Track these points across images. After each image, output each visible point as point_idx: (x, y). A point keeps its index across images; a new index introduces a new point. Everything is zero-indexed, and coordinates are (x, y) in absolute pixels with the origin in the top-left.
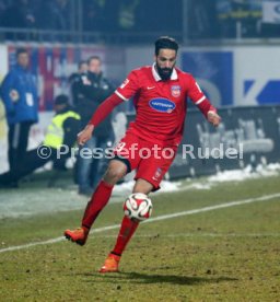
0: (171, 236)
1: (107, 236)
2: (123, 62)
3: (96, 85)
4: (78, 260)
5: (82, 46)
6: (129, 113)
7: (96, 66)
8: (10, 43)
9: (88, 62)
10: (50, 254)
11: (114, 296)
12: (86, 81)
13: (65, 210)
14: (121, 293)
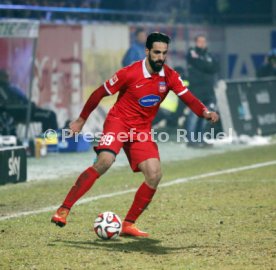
0: (264, 181)
1: (211, 181)
2: (223, 39)
3: (202, 58)
4: (188, 200)
5: (189, 26)
6: (228, 81)
7: (202, 42)
8: (131, 24)
9: (196, 40)
10: (164, 195)
11: (217, 229)
12: (194, 54)
13: (176, 159)
14: (224, 227)
